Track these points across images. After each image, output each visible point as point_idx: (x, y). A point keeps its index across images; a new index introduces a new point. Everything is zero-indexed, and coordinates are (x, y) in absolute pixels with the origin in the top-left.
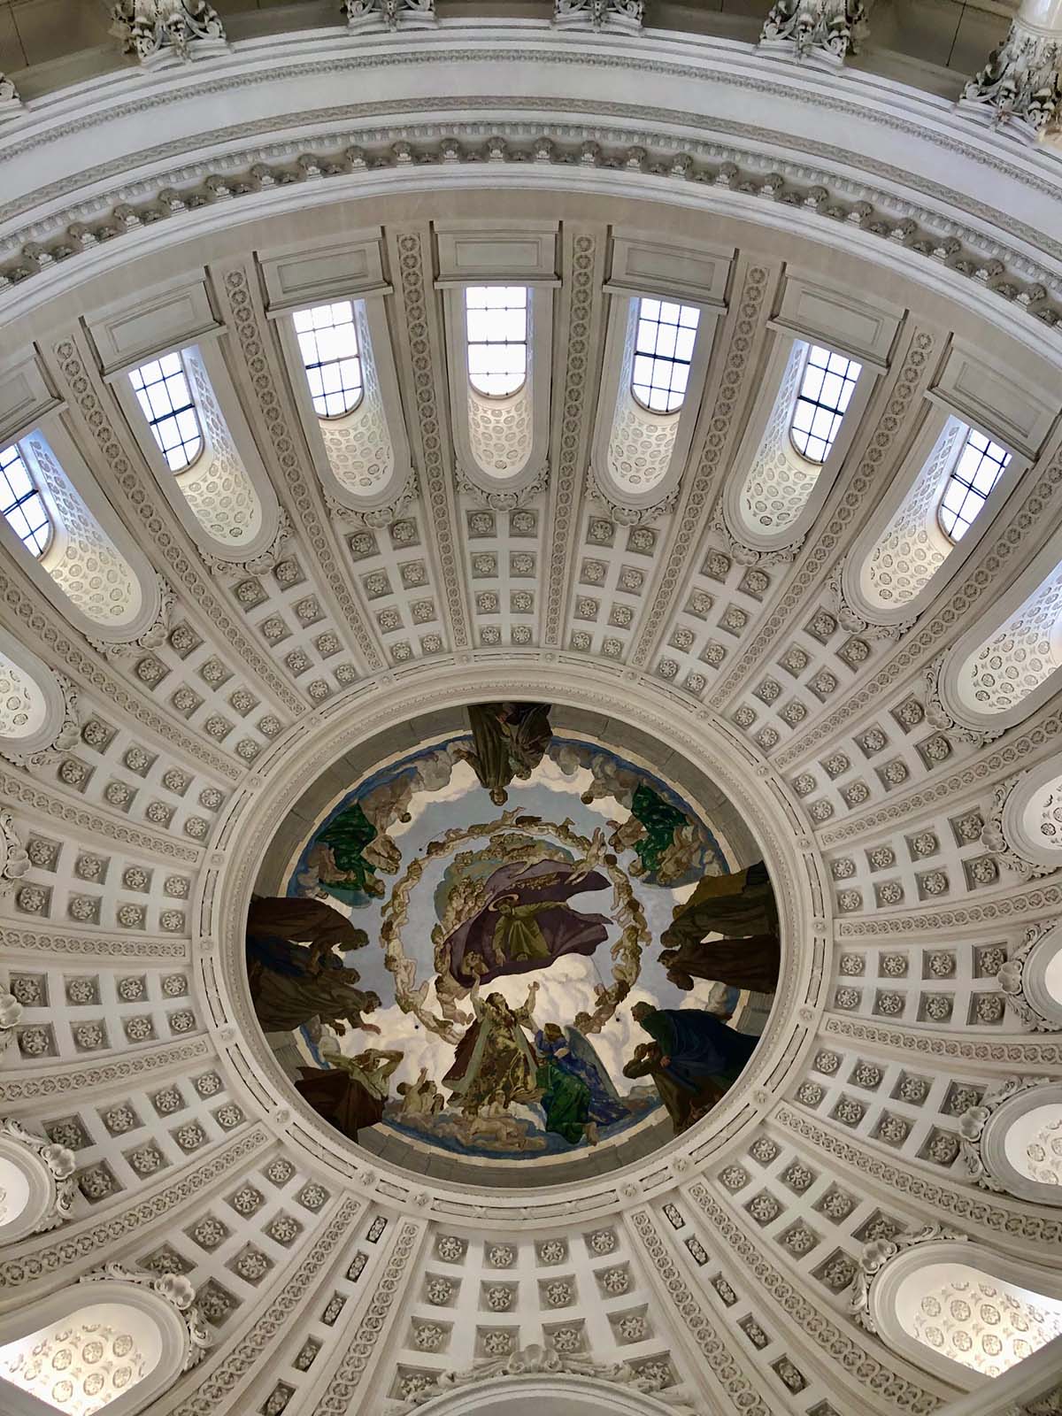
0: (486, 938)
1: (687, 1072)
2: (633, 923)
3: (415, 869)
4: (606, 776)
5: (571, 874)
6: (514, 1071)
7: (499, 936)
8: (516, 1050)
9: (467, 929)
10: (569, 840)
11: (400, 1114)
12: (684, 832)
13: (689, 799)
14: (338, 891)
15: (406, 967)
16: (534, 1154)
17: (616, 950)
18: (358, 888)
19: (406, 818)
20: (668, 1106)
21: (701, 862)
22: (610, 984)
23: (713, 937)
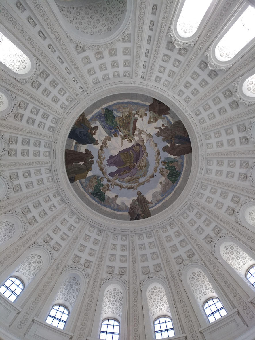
0: (135, 156)
1: (84, 128)
2: (101, 165)
3: (156, 170)
4: (113, 203)
5: (118, 176)
6: (123, 124)
7: (132, 157)
8: (123, 129)
9: (140, 157)
10: (120, 185)
11: (145, 108)
12: (91, 190)
13: (91, 199)
14: (172, 160)
15: (152, 145)
16: (115, 104)
17: (104, 158)
18: (168, 162)
19: (161, 183)
20: (87, 120)
21: (86, 183)
22: (104, 149)
23: (82, 163)
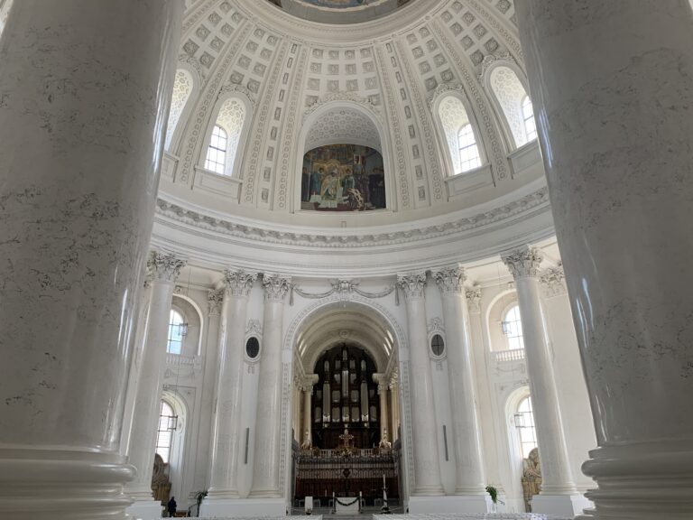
16: (345, 7)
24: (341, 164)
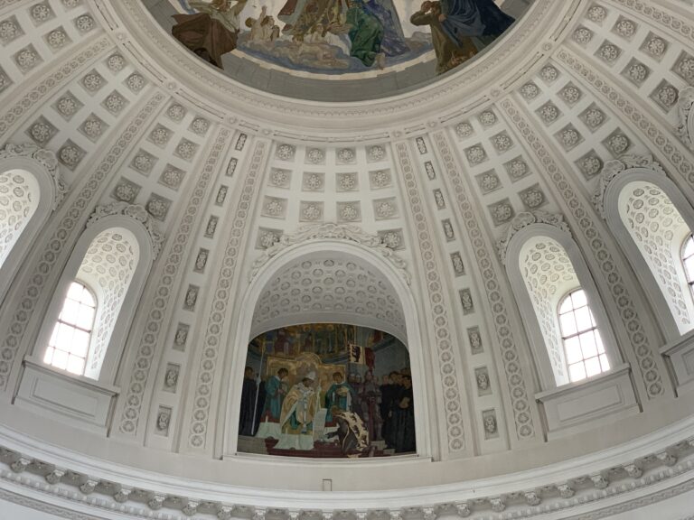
24: (324, 362)
